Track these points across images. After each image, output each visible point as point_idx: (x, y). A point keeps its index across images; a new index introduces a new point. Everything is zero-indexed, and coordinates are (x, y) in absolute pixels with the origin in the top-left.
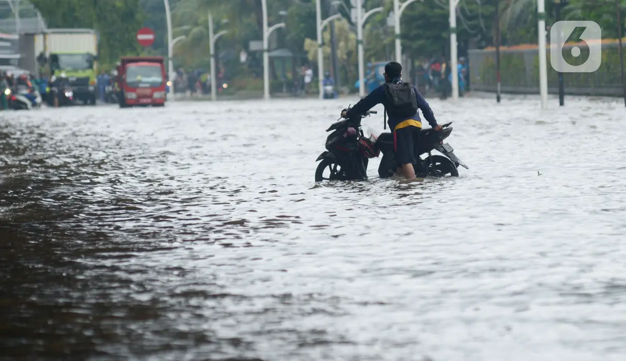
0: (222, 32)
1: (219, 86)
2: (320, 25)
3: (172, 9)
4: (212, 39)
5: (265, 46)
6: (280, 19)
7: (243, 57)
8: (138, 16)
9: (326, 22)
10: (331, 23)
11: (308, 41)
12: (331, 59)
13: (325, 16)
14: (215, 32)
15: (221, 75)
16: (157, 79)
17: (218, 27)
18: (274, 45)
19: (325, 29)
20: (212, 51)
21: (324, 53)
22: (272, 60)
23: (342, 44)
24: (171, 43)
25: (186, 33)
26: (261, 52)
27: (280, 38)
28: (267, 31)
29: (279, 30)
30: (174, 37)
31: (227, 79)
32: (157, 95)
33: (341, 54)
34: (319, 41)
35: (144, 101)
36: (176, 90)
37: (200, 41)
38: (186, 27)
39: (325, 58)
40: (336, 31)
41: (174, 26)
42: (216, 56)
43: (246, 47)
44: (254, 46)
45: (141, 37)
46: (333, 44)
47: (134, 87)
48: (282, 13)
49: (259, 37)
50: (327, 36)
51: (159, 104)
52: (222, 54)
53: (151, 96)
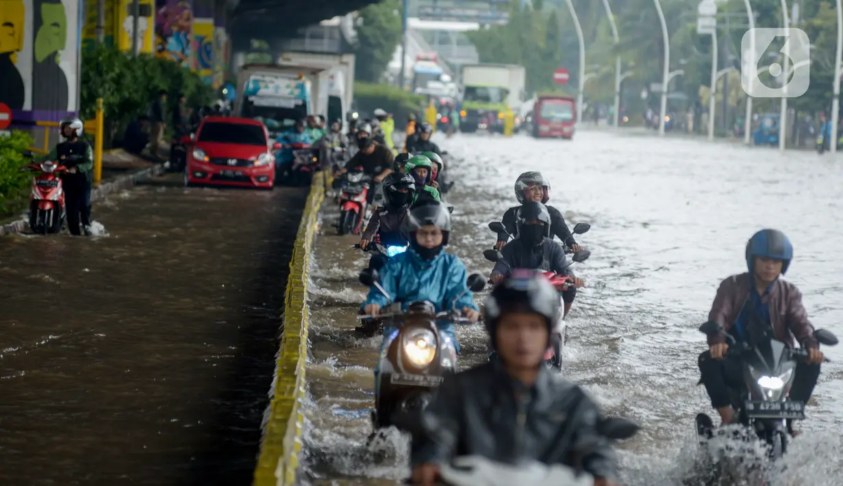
0: (629, 74)
1: (620, 119)
2: (715, 75)
3: (586, 48)
4: (619, 79)
5: (665, 88)
6: (680, 67)
7: (644, 95)
8: (557, 57)
9: (721, 73)
10: (725, 76)
11: (703, 89)
12: (722, 106)
13: (720, 67)
14: (622, 72)
15: (624, 109)
16: (567, 115)
17: (625, 68)
18: (672, 88)
19: (719, 79)
20: (617, 88)
21: (716, 99)
22: (669, 101)
23: (733, 93)
24: (583, 79)
25: (596, 71)
26: (660, 93)
27: (678, 84)
28: (668, 77)
29: (678, 77)
30: (586, 73)
31: (627, 113)
32: (566, 130)
33: (731, 102)
34: (713, 89)
35: (555, 133)
36: (584, 118)
37: (608, 78)
38: (597, 66)
39: (717, 104)
40: (729, 81)
41: (587, 63)
42: (621, 94)
43: (648, 86)
44: (654, 87)
45: (558, 76)
46: (725, 91)
47: (547, 121)
48: (683, 62)
49: (659, 80)
50: (721, 85)
51: (567, 137)
52: (626, 91)
53: (561, 130)
